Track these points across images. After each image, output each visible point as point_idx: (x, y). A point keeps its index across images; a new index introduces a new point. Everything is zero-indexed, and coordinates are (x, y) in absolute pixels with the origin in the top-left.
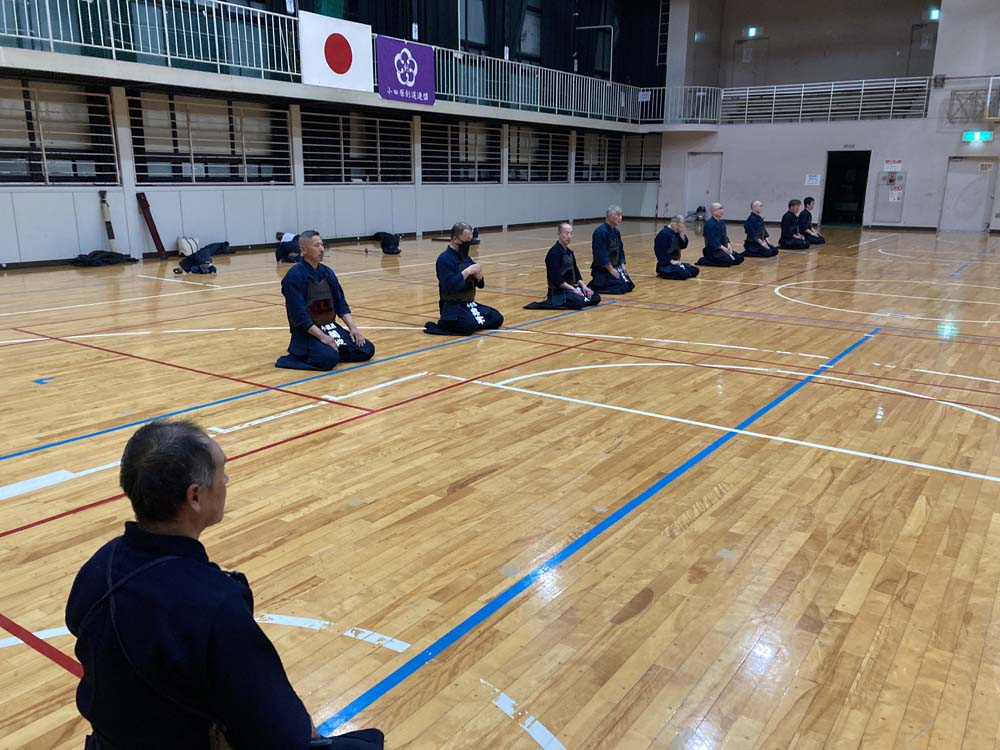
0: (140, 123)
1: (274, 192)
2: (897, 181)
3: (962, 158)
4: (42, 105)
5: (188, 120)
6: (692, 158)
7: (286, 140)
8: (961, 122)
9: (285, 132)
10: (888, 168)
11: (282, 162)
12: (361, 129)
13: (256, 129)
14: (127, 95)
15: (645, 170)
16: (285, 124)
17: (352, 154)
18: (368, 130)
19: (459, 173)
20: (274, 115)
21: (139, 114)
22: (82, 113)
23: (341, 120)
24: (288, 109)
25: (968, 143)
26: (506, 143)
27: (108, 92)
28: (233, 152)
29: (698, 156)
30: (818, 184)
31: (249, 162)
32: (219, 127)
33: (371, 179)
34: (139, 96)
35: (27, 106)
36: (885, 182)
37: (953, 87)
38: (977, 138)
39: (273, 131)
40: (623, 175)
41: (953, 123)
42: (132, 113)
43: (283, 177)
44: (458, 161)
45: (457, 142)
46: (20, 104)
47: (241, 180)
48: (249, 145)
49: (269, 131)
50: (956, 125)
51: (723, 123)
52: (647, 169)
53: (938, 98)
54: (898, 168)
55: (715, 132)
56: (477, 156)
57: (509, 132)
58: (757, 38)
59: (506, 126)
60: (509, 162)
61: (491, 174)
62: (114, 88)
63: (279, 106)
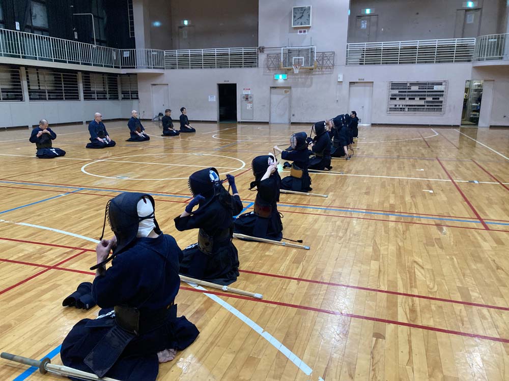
2: (249, 99)
3: (275, 87)
6: (154, 87)
8: (273, 70)
10: (245, 92)
15: (131, 93)
25: (277, 80)
29: (157, 86)
30: (215, 100)
36: (244, 99)
37: (268, 52)
38: (281, 78)
40: (121, 96)
41: (270, 70)
50: (272, 71)
51: (166, 68)
52: (133, 93)
53: (262, 58)
54: (249, 92)
55: (163, 74)
57: (27, 72)
58: (189, 26)
59: (23, 69)
60: (29, 89)
61: (14, 94)
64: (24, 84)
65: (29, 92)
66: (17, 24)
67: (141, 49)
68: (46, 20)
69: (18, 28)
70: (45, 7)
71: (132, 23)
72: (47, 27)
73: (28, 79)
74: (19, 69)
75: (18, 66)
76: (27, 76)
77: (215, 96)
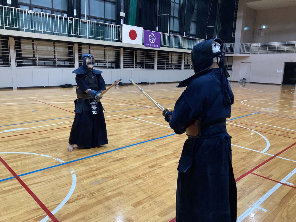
0: (81, 52)
1: (115, 70)
4: (58, 48)
5: (93, 52)
6: (242, 63)
7: (119, 57)
9: (119, 55)
11: (118, 63)
12: (140, 55)
13: (111, 54)
14: (78, 45)
15: (228, 67)
16: (119, 53)
17: (137, 61)
18: (142, 55)
19: (168, 67)
20: (116, 51)
21: (81, 50)
22: (67, 50)
23: (135, 52)
24: (120, 49)
26: (183, 58)
27: (74, 45)
28: (105, 60)
29: (244, 63)
30: (281, 72)
31: (108, 63)
32: (102, 53)
33: (142, 68)
34: (81, 46)
35: (54, 48)
39: (116, 55)
42: (79, 50)
43: (118, 67)
44: (168, 63)
45: (169, 58)
46: (53, 48)
47: (106, 67)
48: (109, 58)
49: (115, 55)
51: (252, 54)
55: (249, 56)
56: (175, 62)
57: (185, 56)
58: (266, 29)
59: (184, 54)
60: (184, 64)
61: (178, 67)
62: (75, 44)
63: (118, 48)
64: (183, 61)
65: (184, 65)
66: (185, 33)
67: (237, 43)
68: (195, 30)
69: (185, 35)
70: (196, 24)
71: (235, 29)
72: (195, 34)
73: (185, 59)
74: (182, 54)
75: (182, 53)
76: (185, 58)
77: (281, 70)
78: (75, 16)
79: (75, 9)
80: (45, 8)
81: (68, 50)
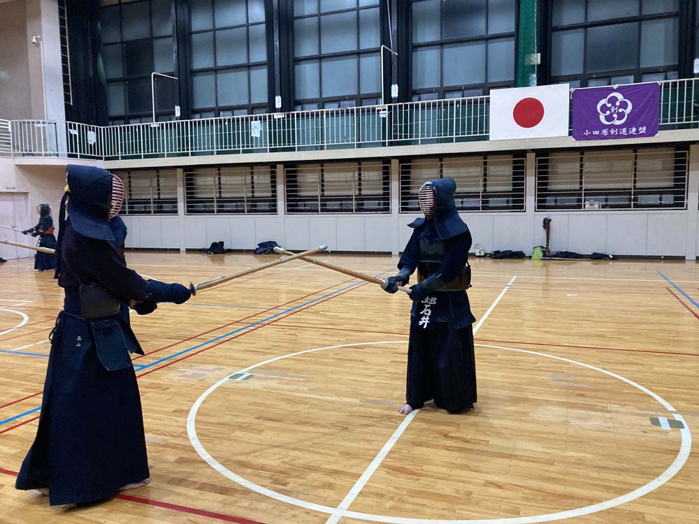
0: (409, 178)
4: (367, 174)
7: (522, 179)
9: (522, 173)
11: (518, 196)
14: (400, 163)
16: (523, 168)
27: (390, 163)
32: (476, 174)
35: (359, 174)
39: (514, 174)
43: (518, 206)
46: (357, 174)
49: (512, 173)
62: (393, 161)
63: (517, 157)
78: (395, 98)
79: (395, 84)
80: (343, 99)
81: (382, 177)
